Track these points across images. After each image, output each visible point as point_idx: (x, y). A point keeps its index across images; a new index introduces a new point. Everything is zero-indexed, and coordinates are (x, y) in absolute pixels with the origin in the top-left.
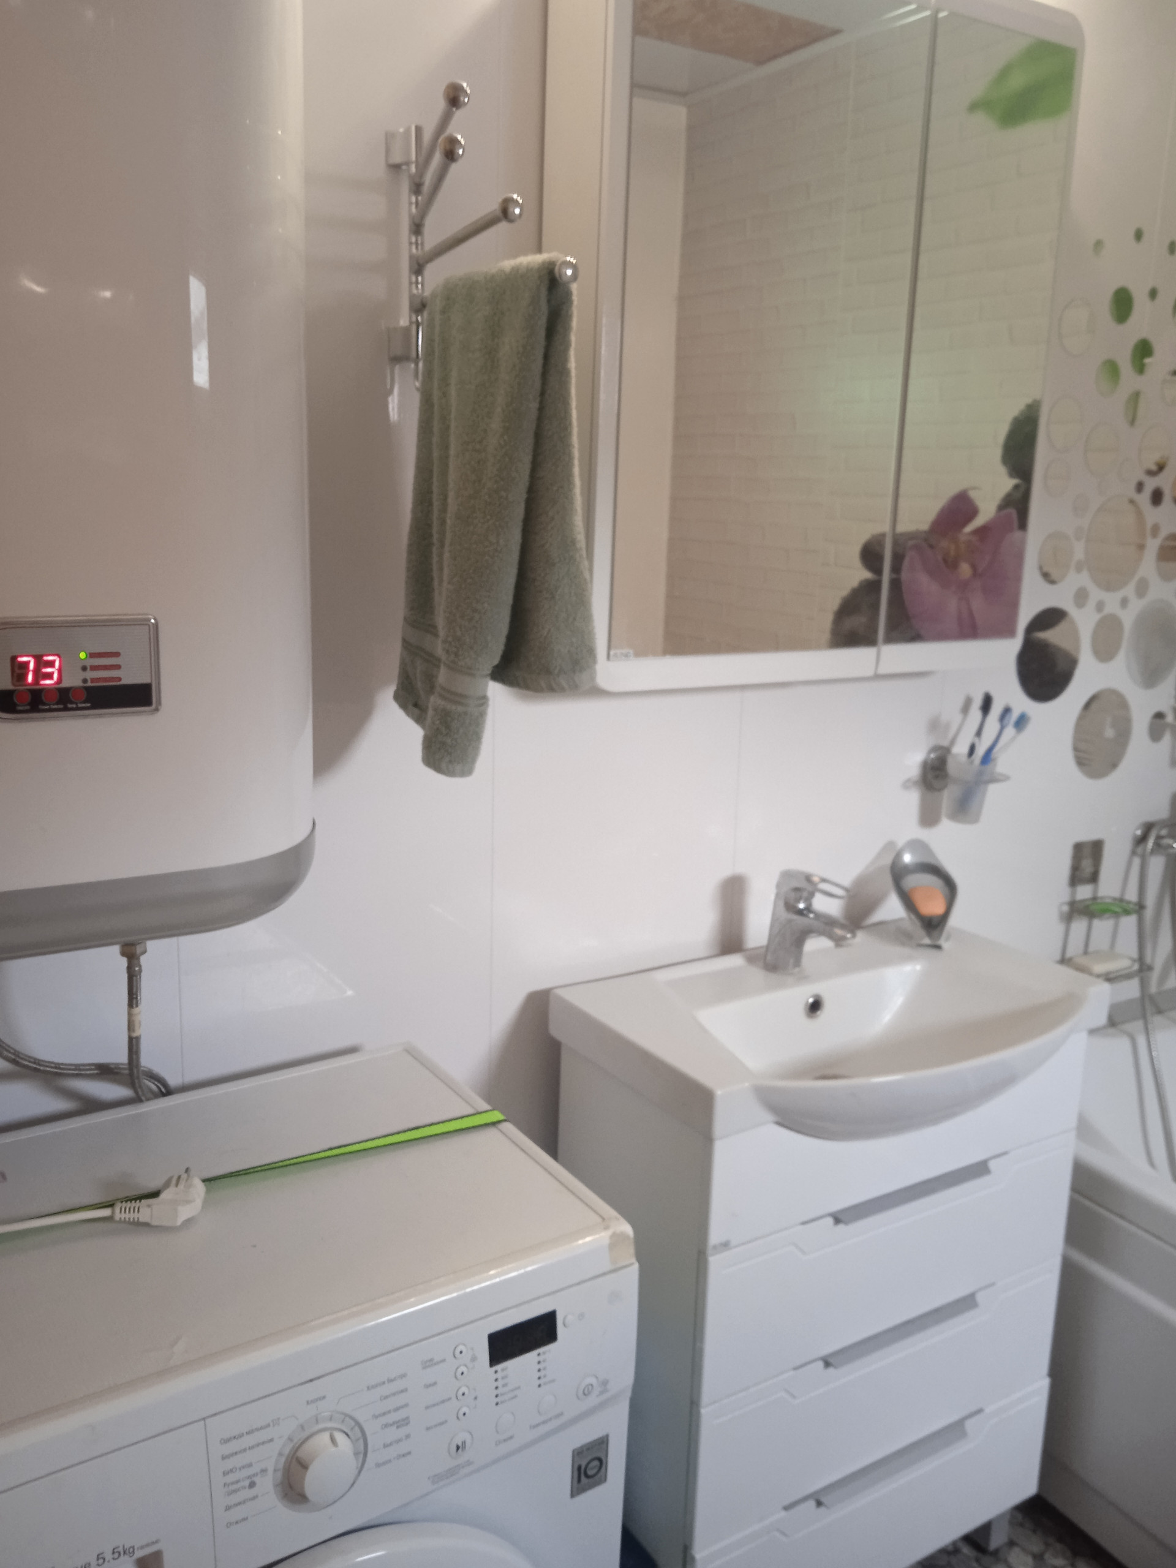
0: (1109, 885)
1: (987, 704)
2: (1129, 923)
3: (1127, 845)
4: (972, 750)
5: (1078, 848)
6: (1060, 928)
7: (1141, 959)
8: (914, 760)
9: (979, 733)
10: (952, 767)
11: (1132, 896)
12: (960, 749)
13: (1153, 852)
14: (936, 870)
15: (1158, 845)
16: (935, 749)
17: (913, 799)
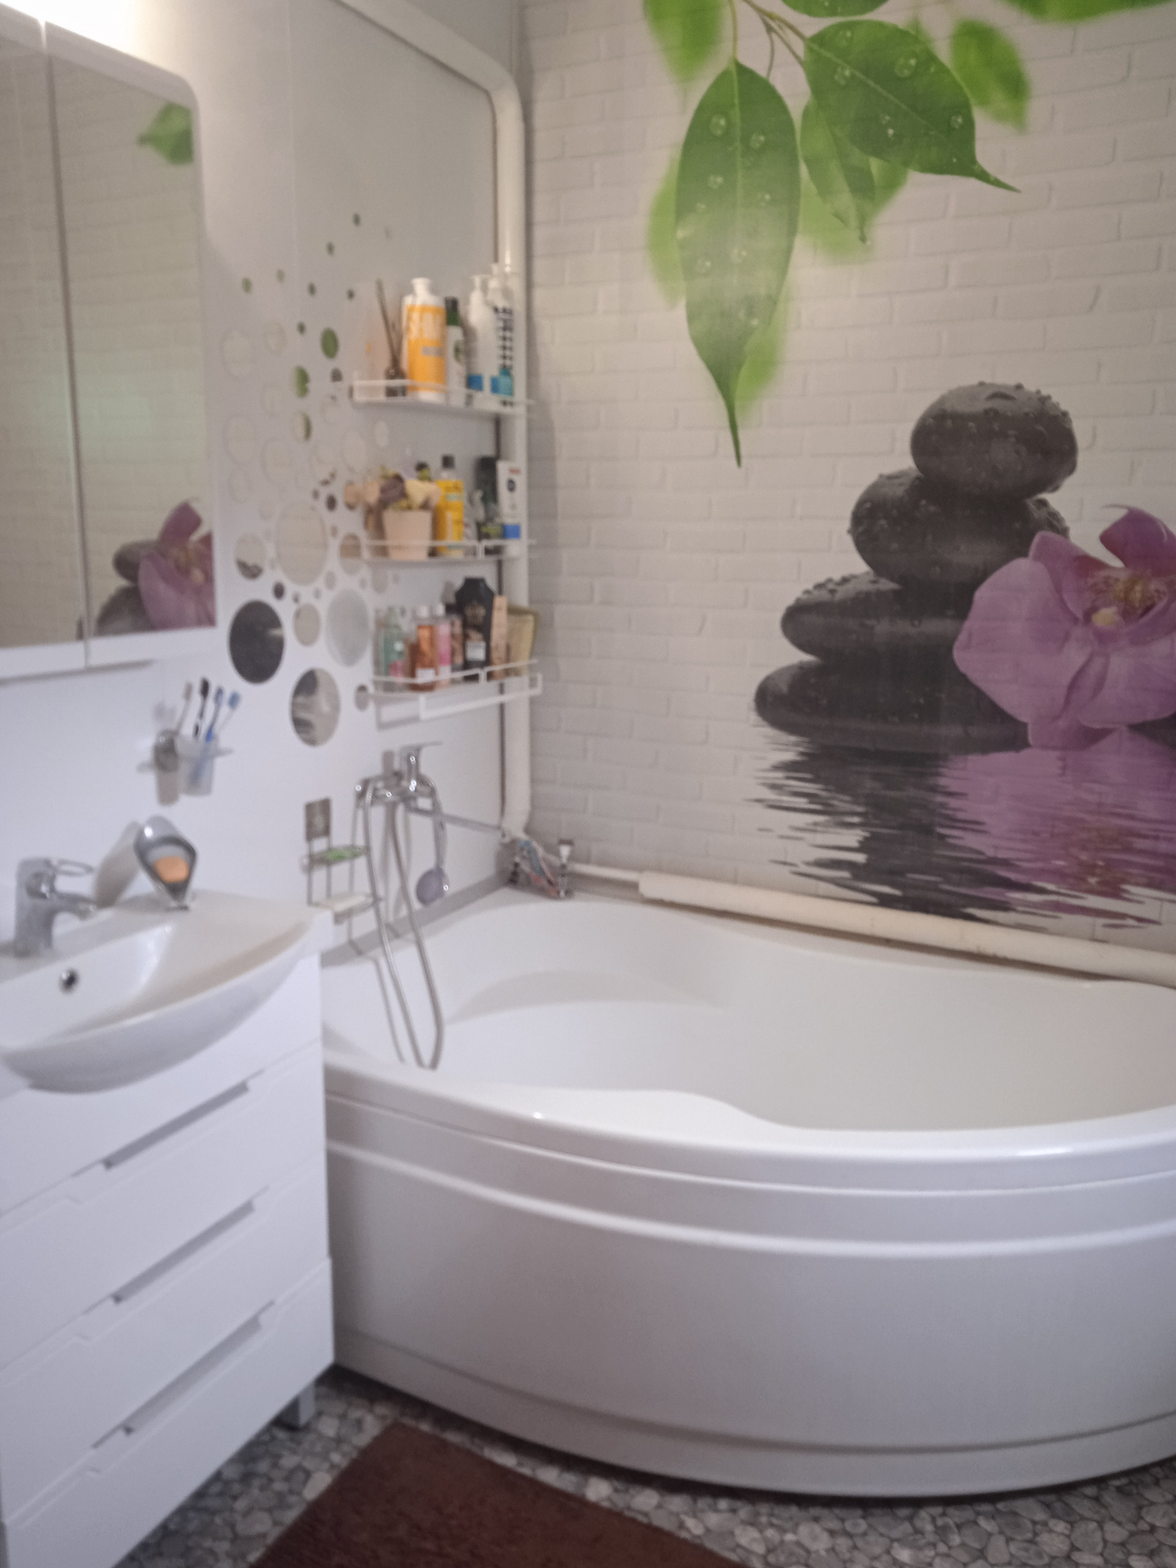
0: (341, 835)
1: (205, 688)
2: (361, 863)
3: (351, 800)
4: (197, 730)
5: (310, 808)
6: (303, 879)
7: (374, 894)
8: (145, 745)
9: (201, 715)
10: (180, 747)
11: (360, 842)
12: (187, 730)
13: (372, 803)
14: (177, 841)
15: (375, 797)
16: (164, 733)
17: (149, 781)
